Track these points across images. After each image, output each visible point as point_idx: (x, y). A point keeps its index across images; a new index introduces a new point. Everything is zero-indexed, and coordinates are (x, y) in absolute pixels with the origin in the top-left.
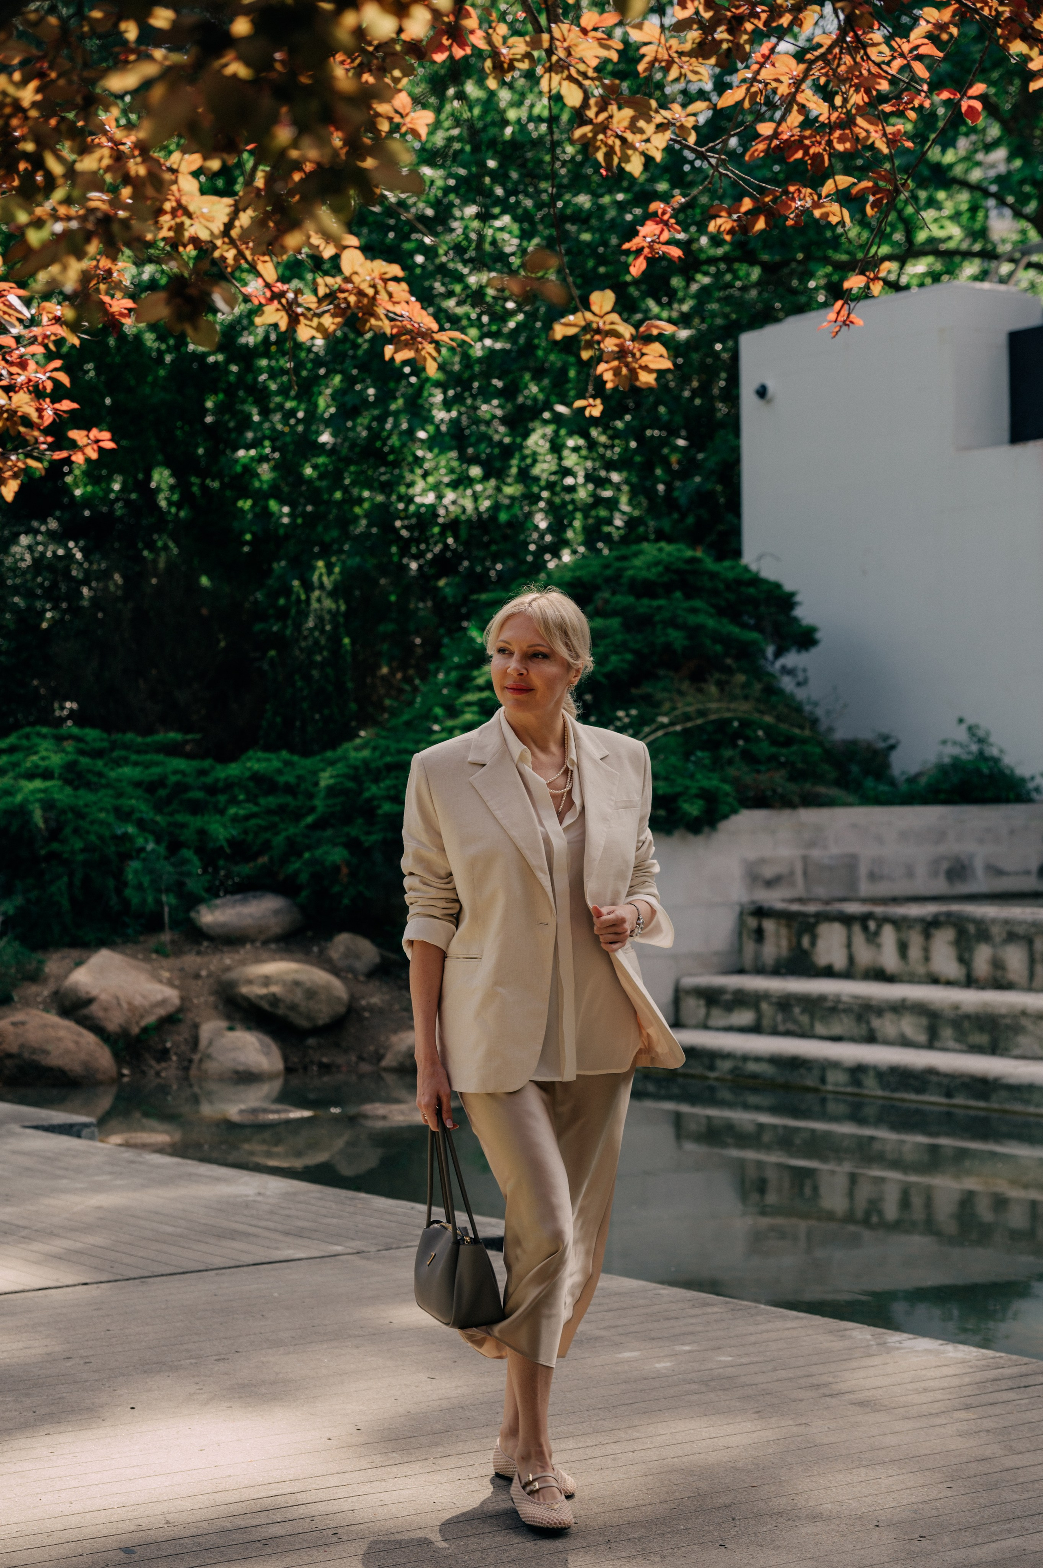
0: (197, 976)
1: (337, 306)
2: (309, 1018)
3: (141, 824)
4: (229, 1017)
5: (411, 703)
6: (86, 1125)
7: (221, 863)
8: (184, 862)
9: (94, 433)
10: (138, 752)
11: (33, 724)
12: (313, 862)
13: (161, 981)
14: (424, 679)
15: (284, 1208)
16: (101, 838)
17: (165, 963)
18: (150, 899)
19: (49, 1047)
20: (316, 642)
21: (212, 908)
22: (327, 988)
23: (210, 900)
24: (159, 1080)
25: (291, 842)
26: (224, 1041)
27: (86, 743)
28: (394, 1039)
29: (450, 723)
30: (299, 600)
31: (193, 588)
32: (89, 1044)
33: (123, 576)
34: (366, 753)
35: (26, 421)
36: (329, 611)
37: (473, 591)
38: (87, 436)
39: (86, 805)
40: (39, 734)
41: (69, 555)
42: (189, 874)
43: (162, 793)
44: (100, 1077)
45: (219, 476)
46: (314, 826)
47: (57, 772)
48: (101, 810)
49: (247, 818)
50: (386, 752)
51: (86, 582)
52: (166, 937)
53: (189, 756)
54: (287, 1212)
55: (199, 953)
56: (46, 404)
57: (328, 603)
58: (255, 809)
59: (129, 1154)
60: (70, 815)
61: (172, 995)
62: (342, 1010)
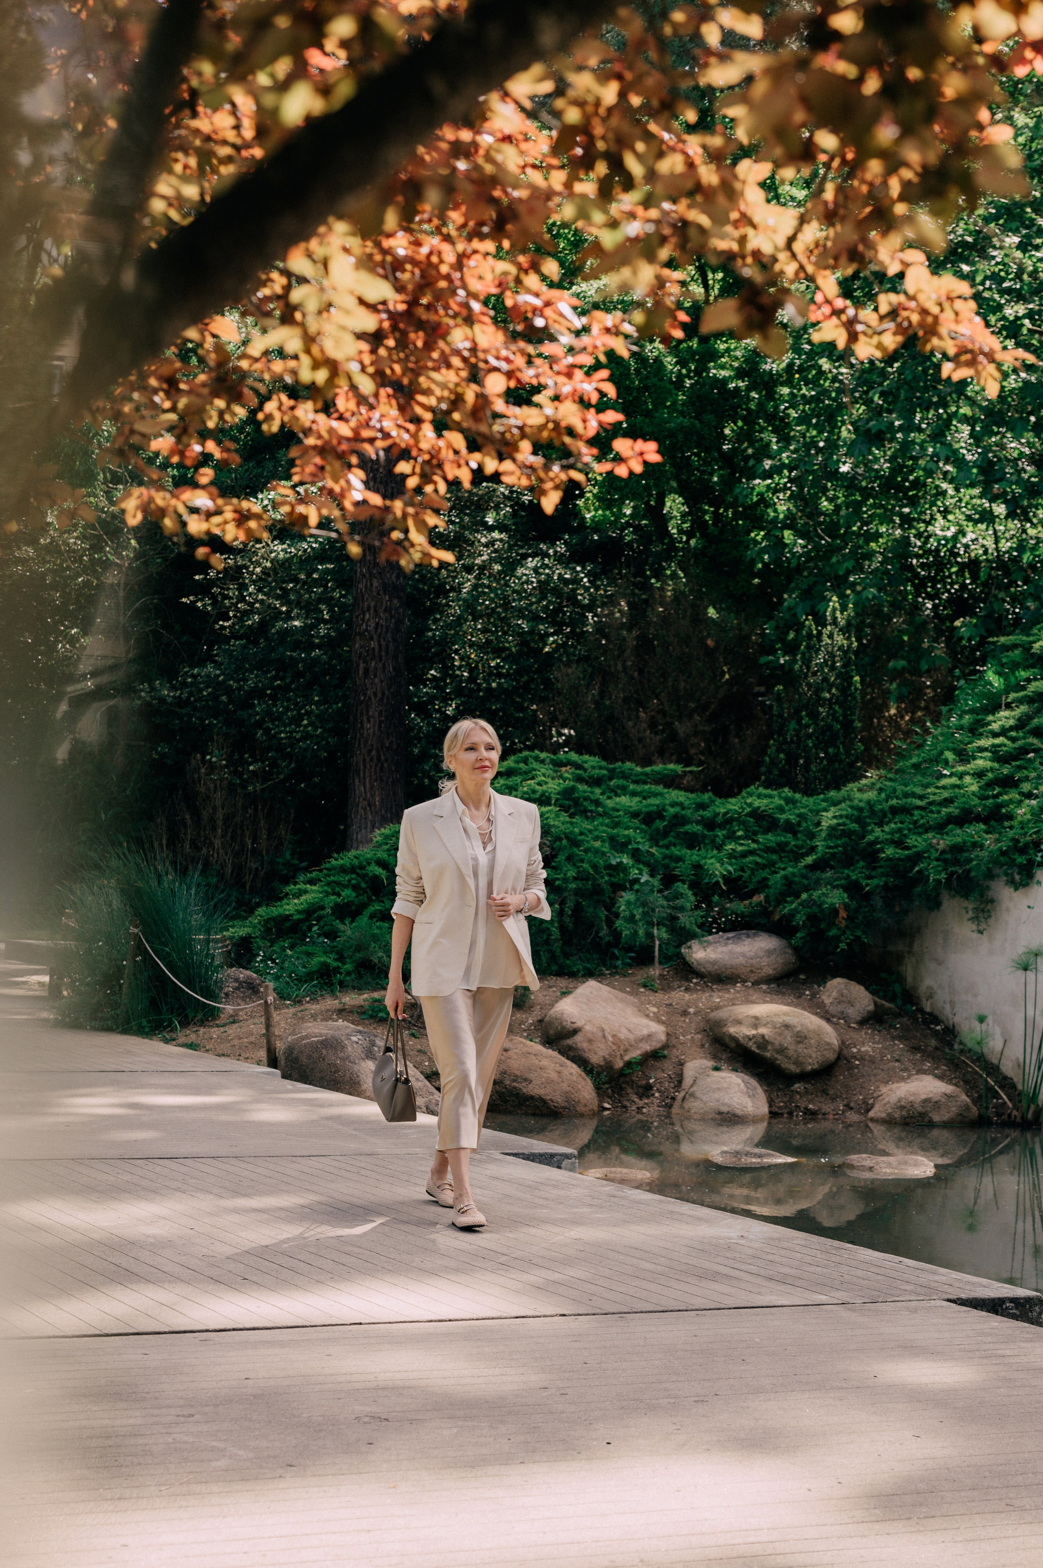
0: (685, 1013)
1: (899, 325)
2: (797, 1063)
3: (636, 855)
4: (715, 1057)
5: (920, 746)
6: (567, 1156)
7: (716, 898)
8: (678, 896)
9: (640, 445)
10: (636, 782)
11: (531, 749)
12: (810, 903)
13: (647, 1016)
14: (936, 721)
15: (768, 1253)
16: (594, 866)
17: (653, 997)
18: (641, 932)
19: (531, 1076)
20: (825, 680)
21: (705, 946)
22: (818, 1033)
23: (703, 936)
24: (640, 1117)
25: (788, 881)
26: (709, 1080)
27: (585, 770)
28: (884, 1089)
29: (961, 769)
30: (810, 636)
31: (699, 618)
32: (571, 1074)
33: (629, 604)
34: (871, 795)
35: (571, 432)
36: (841, 648)
37: (991, 633)
38: (633, 449)
39: (581, 834)
40: (537, 759)
41: (576, 581)
42: (682, 909)
43: (660, 824)
44: (581, 1109)
45: (734, 505)
46: (813, 867)
47: (554, 797)
48: (597, 838)
49: (744, 855)
50: (893, 794)
51: (591, 608)
52: (655, 971)
53: (689, 789)
54: (770, 1257)
55: (687, 990)
56: (591, 414)
57: (839, 639)
58: (754, 846)
59: (610, 1188)
60: (564, 842)
61: (659, 1031)
62: (831, 1056)
